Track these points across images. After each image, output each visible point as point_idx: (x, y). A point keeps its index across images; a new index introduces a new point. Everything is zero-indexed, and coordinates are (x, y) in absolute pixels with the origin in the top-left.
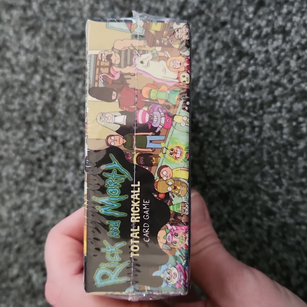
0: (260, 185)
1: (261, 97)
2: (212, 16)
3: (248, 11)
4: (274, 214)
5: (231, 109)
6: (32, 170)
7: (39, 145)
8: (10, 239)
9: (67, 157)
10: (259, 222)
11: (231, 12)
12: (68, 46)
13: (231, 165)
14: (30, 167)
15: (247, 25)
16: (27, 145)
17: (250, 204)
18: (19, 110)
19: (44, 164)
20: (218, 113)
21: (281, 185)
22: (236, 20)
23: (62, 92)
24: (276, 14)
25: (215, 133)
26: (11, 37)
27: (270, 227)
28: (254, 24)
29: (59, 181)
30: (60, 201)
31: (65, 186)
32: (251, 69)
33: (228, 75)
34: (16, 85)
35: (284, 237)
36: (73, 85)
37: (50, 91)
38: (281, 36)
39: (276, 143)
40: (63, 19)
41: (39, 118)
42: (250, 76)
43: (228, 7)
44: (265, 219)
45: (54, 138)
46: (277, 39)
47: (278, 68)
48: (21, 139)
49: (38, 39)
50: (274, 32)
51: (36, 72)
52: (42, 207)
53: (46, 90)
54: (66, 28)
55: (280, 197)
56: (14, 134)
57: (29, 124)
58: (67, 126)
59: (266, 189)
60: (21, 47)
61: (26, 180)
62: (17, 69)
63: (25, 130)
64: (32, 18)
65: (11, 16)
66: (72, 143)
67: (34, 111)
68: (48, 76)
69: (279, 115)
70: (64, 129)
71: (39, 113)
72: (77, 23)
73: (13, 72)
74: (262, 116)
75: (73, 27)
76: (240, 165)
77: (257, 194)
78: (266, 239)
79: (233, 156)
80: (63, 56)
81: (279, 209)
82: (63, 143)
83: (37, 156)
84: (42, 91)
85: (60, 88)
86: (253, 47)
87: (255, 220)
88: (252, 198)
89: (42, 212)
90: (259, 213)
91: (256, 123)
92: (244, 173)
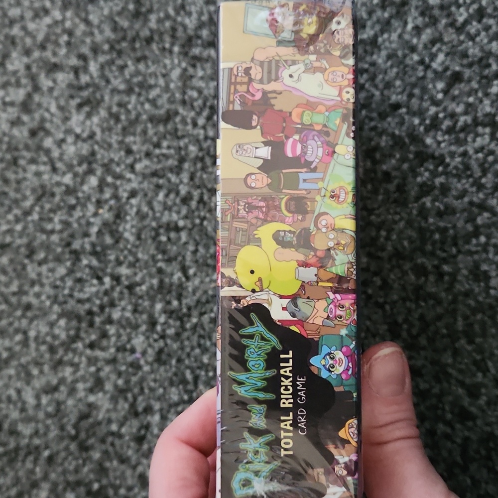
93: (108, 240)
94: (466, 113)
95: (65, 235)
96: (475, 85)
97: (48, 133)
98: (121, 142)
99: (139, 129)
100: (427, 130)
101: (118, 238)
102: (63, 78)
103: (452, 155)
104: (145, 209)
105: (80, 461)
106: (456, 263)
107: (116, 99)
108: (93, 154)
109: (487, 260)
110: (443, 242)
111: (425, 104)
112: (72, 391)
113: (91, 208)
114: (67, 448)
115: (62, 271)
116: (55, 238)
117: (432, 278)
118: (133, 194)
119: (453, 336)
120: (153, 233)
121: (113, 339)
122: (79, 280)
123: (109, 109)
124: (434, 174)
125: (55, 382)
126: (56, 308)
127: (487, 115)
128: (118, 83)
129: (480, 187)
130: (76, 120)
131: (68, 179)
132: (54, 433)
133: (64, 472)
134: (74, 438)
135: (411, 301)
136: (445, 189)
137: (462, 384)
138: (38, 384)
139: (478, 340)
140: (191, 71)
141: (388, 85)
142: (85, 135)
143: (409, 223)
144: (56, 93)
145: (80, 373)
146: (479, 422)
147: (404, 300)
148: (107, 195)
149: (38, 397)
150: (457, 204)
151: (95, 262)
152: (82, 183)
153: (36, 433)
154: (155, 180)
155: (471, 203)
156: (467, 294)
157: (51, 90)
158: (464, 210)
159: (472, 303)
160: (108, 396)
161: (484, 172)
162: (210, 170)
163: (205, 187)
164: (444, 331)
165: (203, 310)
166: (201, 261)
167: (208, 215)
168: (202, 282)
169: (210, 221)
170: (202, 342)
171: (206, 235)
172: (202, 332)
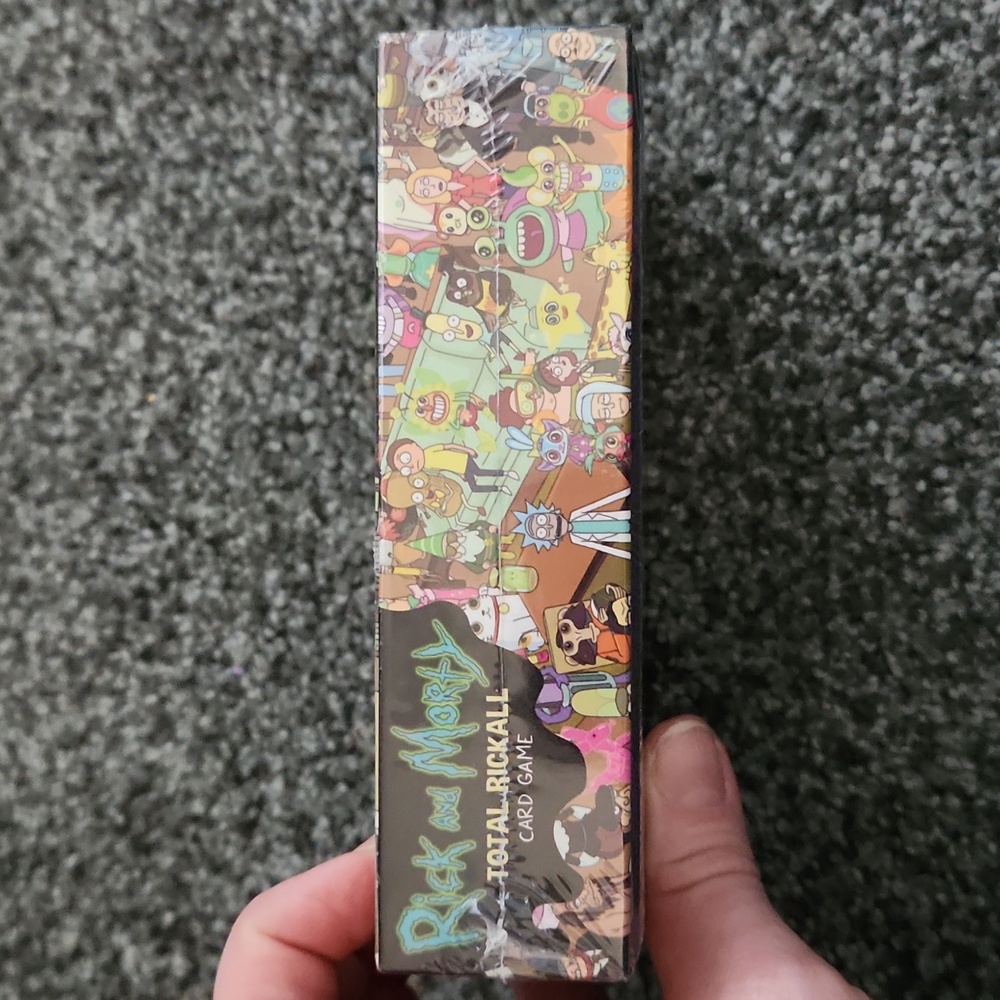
0: (819, 674)
1: (820, 406)
2: (671, 154)
3: (776, 140)
4: (863, 759)
5: (731, 440)
6: (120, 625)
7: (142, 546)
8: (51, 840)
9: (227, 586)
10: (820, 784)
11: (727, 145)
12: (229, 242)
13: (733, 610)
14: (112, 614)
15: (774, 185)
16: (104, 549)
17: (791, 731)
18: (77, 439)
19: (156, 606)
20: (689, 451)
21: (884, 672)
22: (740, 172)
23: (211, 386)
24: (861, 153)
25: (680, 512)
26: (49, 214)
27: (853, 799)
28: (796, 184)
29: (203, 659)
30: (205, 722)
31: (222, 676)
32: (789, 319)
33: (719, 336)
34: (66, 360)
35: (895, 832)
36: (245, 362)
37: (174, 380)
38: (876, 221)
39: (865, 543)
40: (210, 160)
41: (141, 463)
42: (785, 341)
43: (716, 129)
44: (837, 776)
45: (189, 526)
46: (866, 231)
47: (871, 316)
48: (84, 530)
49: (133, 220)
50: (855, 207)
51: (129, 322)
52: (151, 740)
53: (162, 378)
54: (222, 188)
55: (881, 709)
56: (63, 514)
57: (109, 484)
58: (227, 489)
59: (838, 687)
60: (82, 245)
61: (102, 656)
62: (67, 311)
63: (95, 501)
64: (115, 155)
65: (49, 147)
66: (242, 541)
67: (126, 444)
68: (166, 336)
69: (876, 458)
70: (216, 499)
71: (141, 450)
72: (254, 172)
73: (58, 320)
74: (822, 462)
75: (243, 184)
76: (759, 610)
77: (811, 701)
78: (839, 836)
79: (735, 584)
80: (211, 273)
81: (881, 745)
82: (216, 542)
83: (135, 580)
84: (148, 383)
85: (204, 371)
86: (794, 251)
87: (806, 781)
88: (794, 712)
89: (152, 755)
90: (819, 758)
91: (807, 484)
92: (771, 635)
93: (170, 453)
94: (835, 189)
95: (86, 445)
96: (850, 135)
97: (42, 249)
98: (184, 264)
99: (218, 236)
100: (764, 224)
101: (187, 447)
102: (66, 141)
103: (812, 269)
104: (237, 391)
105: (137, 874)
106: (825, 474)
107: (171, 179)
108: (132, 287)
109: (881, 467)
110: (799, 436)
111: (760, 174)
112: (115, 742)
113: (133, 393)
114: (109, 851)
115: (82, 515)
116: (66, 452)
117: (780, 504)
118: (212, 363)
119: (823, 609)
120: (255, 437)
121: (188, 641)
122: (118, 532)
123: (159, 198)
124: (780, 307)
125: (80, 726)
126: (76, 586)
127: (874, 192)
128: (173, 148)
129: (866, 329)
130: (96, 222)
131: (85, 338)
132: (83, 823)
133: (108, 895)
134: (121, 831)
135: (743, 547)
136: (800, 335)
137: (840, 697)
138: (48, 731)
139: (869, 616)
140: (313, 121)
141: (690, 139)
142: (114, 251)
143: (736, 401)
144: (53, 171)
145: (129, 707)
146: (875, 767)
147: (730, 546)
148: (163, 365)
149: (49, 757)
150: (822, 361)
151: (145, 497)
152: (114, 343)
153: (50, 824)
154: (253, 334)
155: (850, 360)
156: (847, 531)
157: (43, 164)
158: (836, 374)
159: (856, 546)
160: (184, 748)
161: (873, 301)
162: (358, 311)
163: (350, 343)
164: (807, 601)
165: (357, 579)
166: (349, 486)
167: (358, 398)
168: (352, 526)
169: (362, 409)
170: (357, 639)
171: (357, 435)
172: (356, 621)
